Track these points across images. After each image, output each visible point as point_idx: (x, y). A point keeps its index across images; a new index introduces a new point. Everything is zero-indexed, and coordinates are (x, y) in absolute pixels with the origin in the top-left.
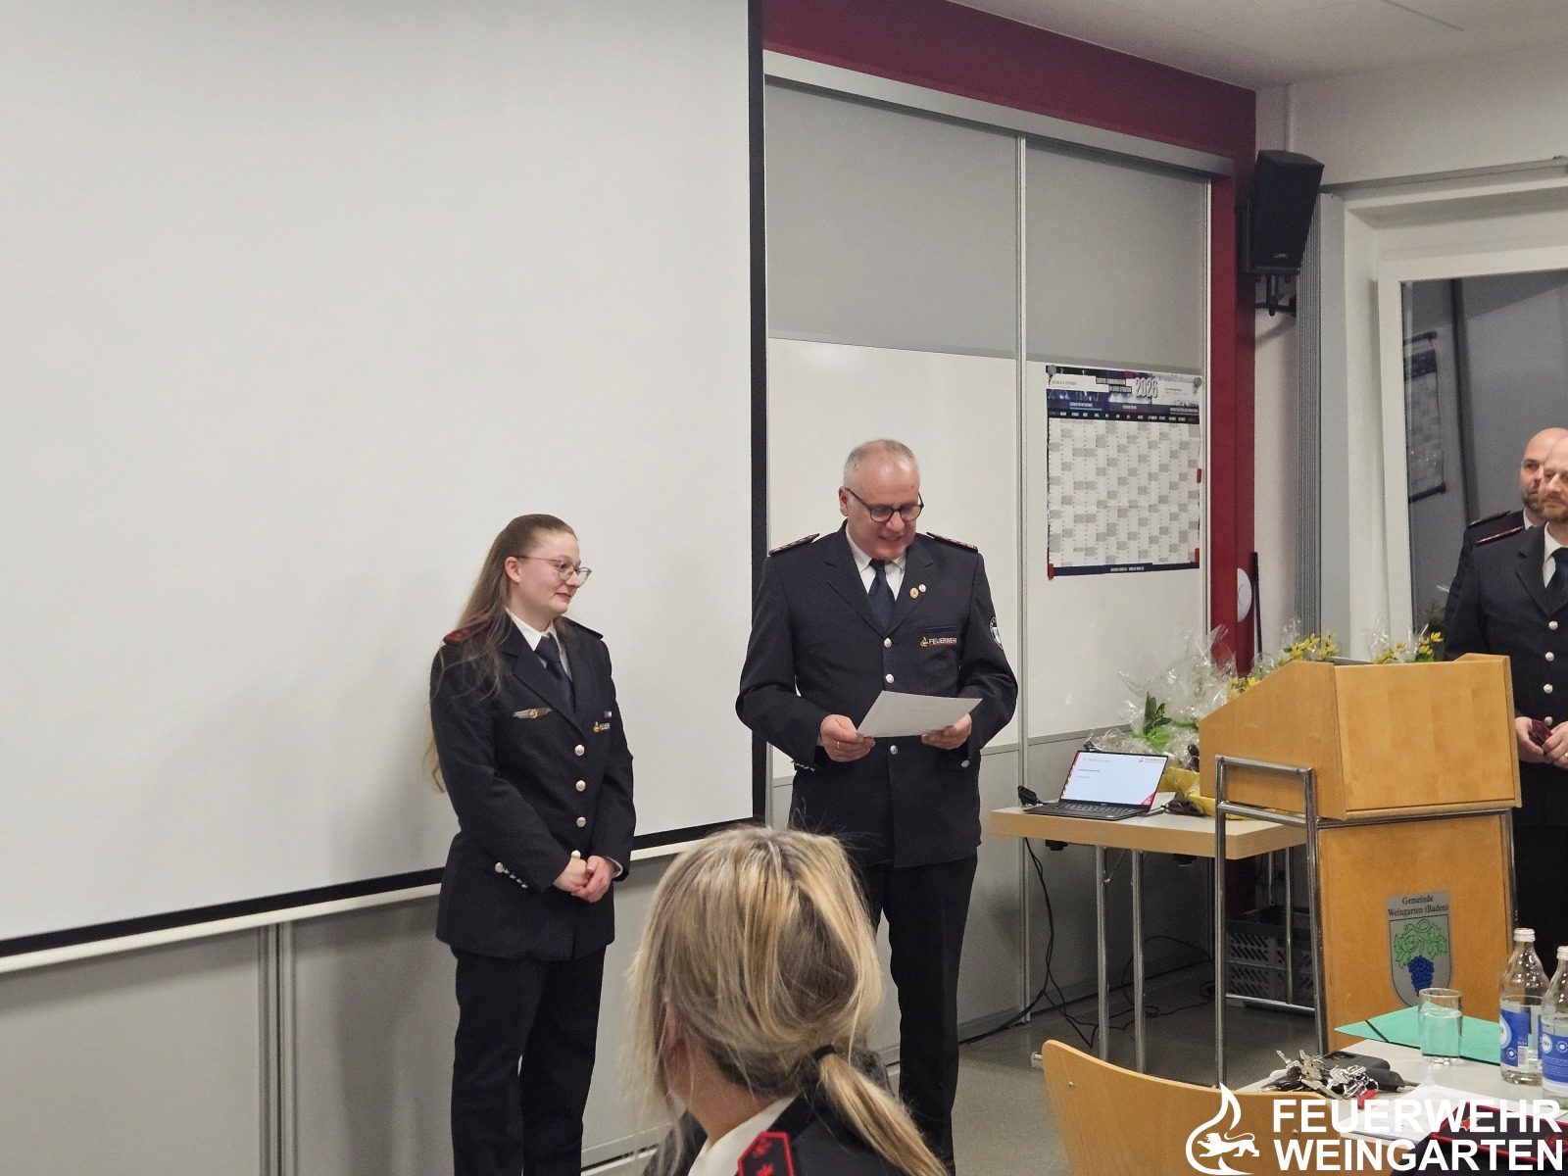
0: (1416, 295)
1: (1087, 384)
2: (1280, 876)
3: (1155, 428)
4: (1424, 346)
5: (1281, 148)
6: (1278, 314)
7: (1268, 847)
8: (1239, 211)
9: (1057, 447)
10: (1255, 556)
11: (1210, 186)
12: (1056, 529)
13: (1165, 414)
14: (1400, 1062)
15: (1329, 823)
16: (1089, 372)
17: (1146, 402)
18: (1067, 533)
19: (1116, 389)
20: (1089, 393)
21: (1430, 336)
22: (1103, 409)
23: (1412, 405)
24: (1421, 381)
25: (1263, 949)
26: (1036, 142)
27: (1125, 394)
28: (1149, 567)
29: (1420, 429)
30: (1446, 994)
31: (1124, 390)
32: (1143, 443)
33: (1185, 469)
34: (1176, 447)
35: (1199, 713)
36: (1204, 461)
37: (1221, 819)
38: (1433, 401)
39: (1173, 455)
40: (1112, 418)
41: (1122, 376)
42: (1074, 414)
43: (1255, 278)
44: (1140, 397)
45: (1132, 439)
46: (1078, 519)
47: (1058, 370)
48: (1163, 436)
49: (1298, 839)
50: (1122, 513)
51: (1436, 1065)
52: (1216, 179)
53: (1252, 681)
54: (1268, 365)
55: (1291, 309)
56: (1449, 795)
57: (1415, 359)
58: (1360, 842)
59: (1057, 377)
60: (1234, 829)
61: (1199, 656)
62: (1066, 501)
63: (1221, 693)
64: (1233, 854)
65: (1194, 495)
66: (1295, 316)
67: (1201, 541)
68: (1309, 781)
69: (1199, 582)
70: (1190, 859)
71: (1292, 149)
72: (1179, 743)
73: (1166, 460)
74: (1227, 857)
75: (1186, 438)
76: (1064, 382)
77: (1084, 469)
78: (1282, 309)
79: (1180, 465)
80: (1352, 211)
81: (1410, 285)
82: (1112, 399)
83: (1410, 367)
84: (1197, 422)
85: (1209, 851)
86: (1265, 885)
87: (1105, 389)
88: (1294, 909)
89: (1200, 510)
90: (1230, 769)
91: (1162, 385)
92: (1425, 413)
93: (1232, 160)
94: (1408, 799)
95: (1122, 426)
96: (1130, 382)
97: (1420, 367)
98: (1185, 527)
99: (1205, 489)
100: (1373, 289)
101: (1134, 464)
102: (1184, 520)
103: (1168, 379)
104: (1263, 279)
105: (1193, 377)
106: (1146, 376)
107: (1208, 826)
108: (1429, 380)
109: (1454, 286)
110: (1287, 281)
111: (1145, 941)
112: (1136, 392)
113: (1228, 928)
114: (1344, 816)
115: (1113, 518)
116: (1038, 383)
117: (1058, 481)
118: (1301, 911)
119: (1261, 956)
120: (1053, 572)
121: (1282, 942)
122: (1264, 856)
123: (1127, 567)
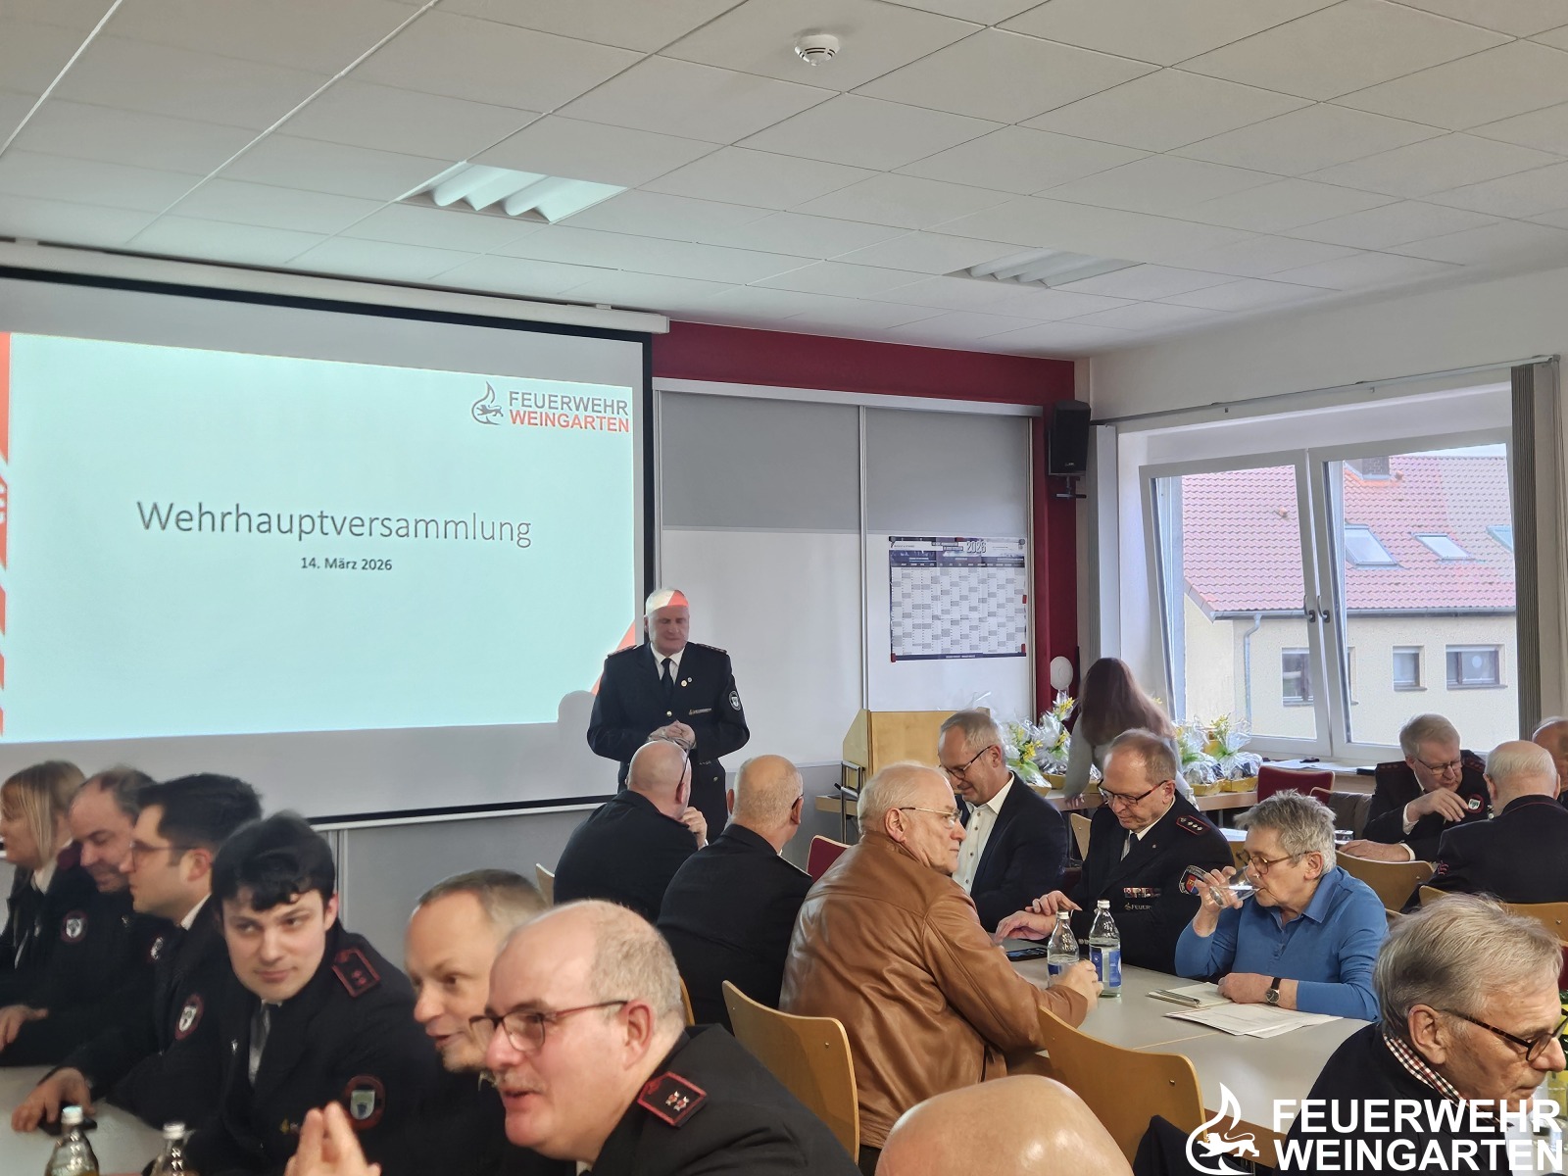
1: (924, 546)
9: (898, 584)
10: (1078, 650)
12: (897, 632)
13: (992, 562)
16: (924, 539)
17: (975, 555)
18: (907, 635)
19: (949, 548)
20: (926, 551)
26: (873, 409)
27: (957, 551)
28: (982, 655)
31: (956, 548)
32: (973, 580)
33: (1012, 596)
34: (1004, 582)
36: (1028, 590)
39: (1001, 587)
40: (947, 566)
41: (955, 540)
42: (915, 565)
44: (970, 552)
45: (962, 577)
46: (915, 626)
47: (899, 539)
48: (990, 575)
50: (954, 622)
52: (1033, 419)
59: (898, 543)
62: (906, 616)
65: (1019, 611)
67: (1026, 637)
73: (994, 590)
75: (1011, 576)
76: (904, 546)
77: (924, 597)
79: (1007, 593)
82: (946, 554)
84: (1019, 564)
89: (1024, 620)
91: (989, 544)
95: (954, 571)
96: (962, 544)
98: (1012, 631)
99: (1029, 607)
101: (966, 593)
102: (1012, 626)
103: (995, 541)
105: (1018, 538)
112: (967, 550)
115: (947, 625)
117: (900, 604)
120: (896, 659)
123: (961, 656)
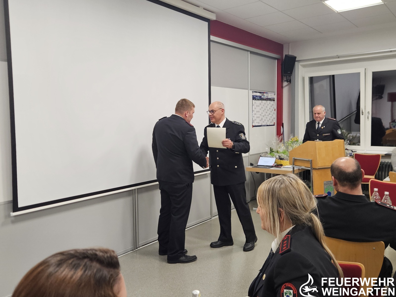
1: (258, 94)
3: (268, 102)
5: (288, 54)
6: (288, 82)
8: (282, 65)
9: (254, 105)
10: (283, 124)
11: (277, 61)
13: (270, 99)
15: (314, 169)
16: (259, 92)
18: (255, 120)
19: (263, 95)
20: (259, 96)
22: (261, 99)
26: (252, 52)
27: (264, 96)
28: (267, 125)
31: (264, 95)
32: (267, 104)
33: (273, 109)
34: (271, 105)
36: (276, 108)
42: (257, 99)
43: (284, 76)
44: (266, 96)
45: (265, 104)
46: (257, 117)
47: (254, 92)
48: (270, 103)
50: (263, 116)
52: (278, 59)
54: (285, 91)
62: (255, 114)
65: (274, 113)
66: (291, 83)
67: (275, 121)
69: (275, 127)
71: (290, 54)
73: (270, 107)
75: (273, 104)
76: (255, 94)
77: (258, 109)
79: (272, 108)
80: (300, 65)
82: (262, 97)
84: (274, 101)
87: (261, 95)
89: (275, 116)
93: (281, 56)
95: (263, 101)
96: (265, 94)
98: (273, 119)
99: (276, 112)
100: (303, 79)
101: (265, 108)
102: (273, 117)
103: (270, 93)
104: (286, 76)
105: (274, 93)
106: (267, 93)
110: (290, 77)
116: (251, 94)
117: (254, 111)
120: (253, 126)
123: (264, 126)
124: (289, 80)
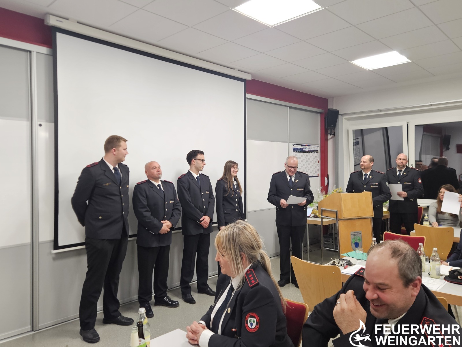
0: (355, 132)
1: (299, 147)
2: (332, 228)
3: (311, 154)
4: (357, 140)
5: (331, 108)
6: (331, 135)
7: (330, 223)
8: (325, 118)
10: (328, 175)
11: (320, 115)
13: (313, 152)
14: (352, 261)
15: (340, 219)
16: (300, 145)
17: (309, 150)
21: (358, 139)
22: (302, 151)
23: (355, 150)
24: (356, 146)
25: (329, 240)
26: (291, 108)
27: (306, 148)
29: (356, 154)
30: (361, 249)
32: (309, 156)
33: (316, 161)
34: (315, 157)
35: (318, 201)
36: (319, 159)
37: (322, 219)
38: (358, 149)
39: (314, 158)
40: (304, 152)
41: (305, 145)
42: (298, 152)
43: (328, 129)
45: (307, 156)
48: (312, 155)
49: (335, 222)
50: (305, 168)
51: (359, 261)
52: (321, 113)
53: (327, 196)
54: (330, 143)
55: (334, 134)
56: (361, 215)
57: (355, 142)
58: (345, 223)
59: (294, 146)
60: (324, 220)
61: (318, 191)
63: (322, 197)
64: (324, 224)
65: (317, 165)
66: (334, 136)
67: (319, 172)
68: (336, 213)
69: (319, 178)
70: (317, 225)
71: (334, 108)
72: (315, 206)
73: (313, 159)
74: (323, 225)
75: (316, 156)
76: (296, 147)
78: (332, 134)
80: (344, 118)
81: (354, 130)
82: (304, 149)
83: (354, 144)
84: (318, 153)
85: (320, 224)
86: (330, 230)
87: (303, 148)
88: (335, 234)
89: (319, 167)
90: (324, 211)
91: (312, 147)
92: (357, 151)
93: (323, 110)
94: (354, 216)
96: (307, 146)
97: (356, 144)
99: (319, 164)
100: (348, 131)
101: (307, 160)
102: (316, 169)
103: (313, 146)
104: (329, 129)
106: (309, 145)
107: (320, 220)
108: (358, 146)
109: (362, 130)
110: (333, 130)
111: (309, 239)
112: (308, 148)
113: (323, 237)
114: (343, 218)
116: (291, 146)
118: (336, 234)
119: (329, 241)
121: (333, 239)
122: (330, 225)
124: (333, 133)
